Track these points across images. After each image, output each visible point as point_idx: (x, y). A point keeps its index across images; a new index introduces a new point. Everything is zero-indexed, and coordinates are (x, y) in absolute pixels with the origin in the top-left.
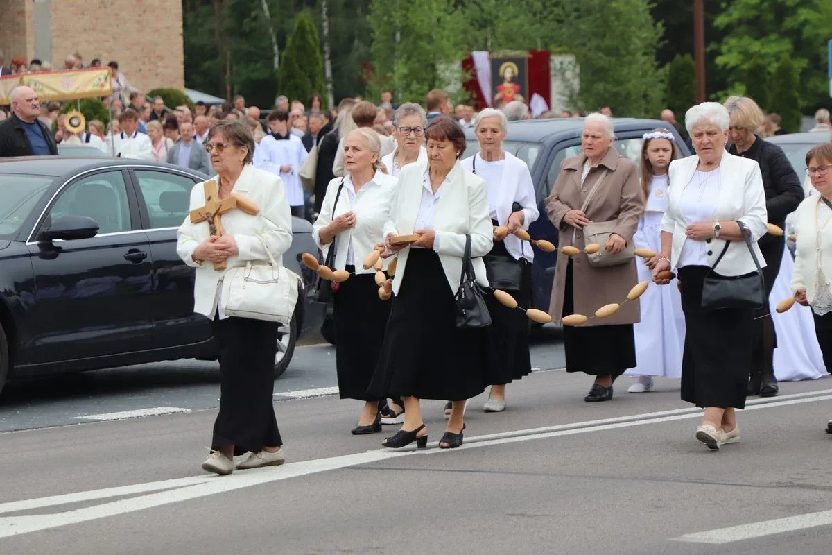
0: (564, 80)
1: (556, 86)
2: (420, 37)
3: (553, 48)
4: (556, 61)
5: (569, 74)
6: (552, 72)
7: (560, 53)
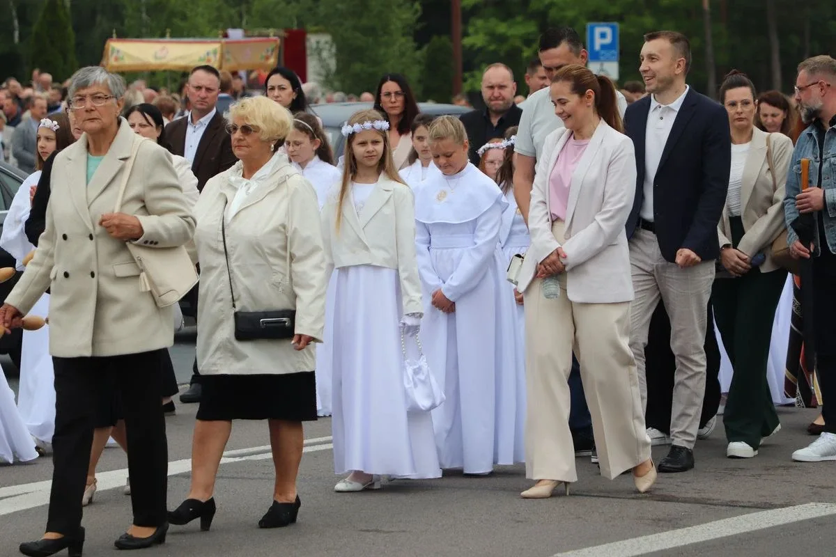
0: (321, 60)
1: (312, 65)
2: (173, 14)
3: (309, 27)
4: (312, 40)
5: (325, 54)
6: (308, 52)
7: (316, 32)
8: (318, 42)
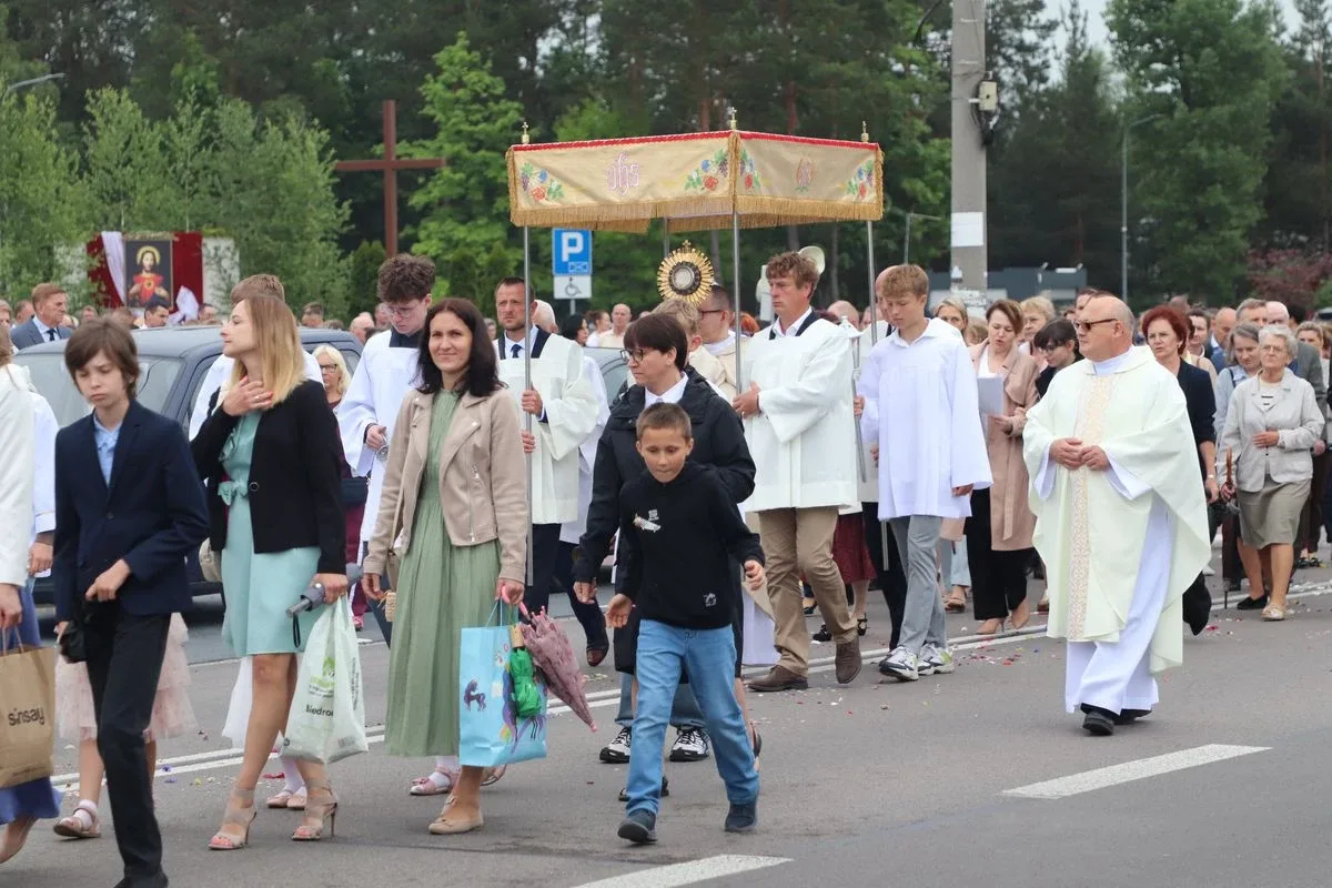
0: (220, 270)
1: (210, 277)
2: (32, 212)
3: (205, 229)
4: (209, 246)
5: (226, 264)
6: (204, 260)
7: (215, 235)
8: (216, 249)
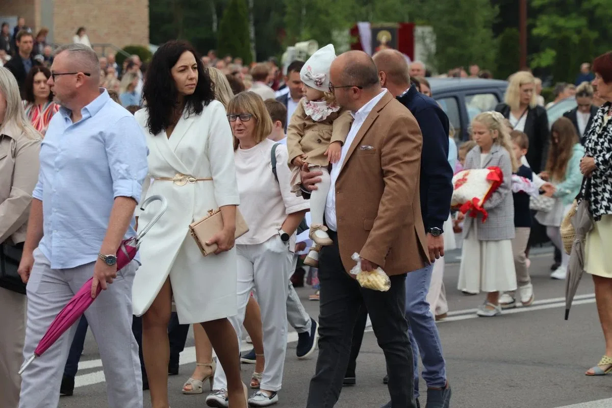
0: (425, 45)
1: (418, 49)
3: (417, 21)
4: (419, 31)
5: (428, 41)
6: (416, 39)
7: (423, 25)
8: (423, 33)
